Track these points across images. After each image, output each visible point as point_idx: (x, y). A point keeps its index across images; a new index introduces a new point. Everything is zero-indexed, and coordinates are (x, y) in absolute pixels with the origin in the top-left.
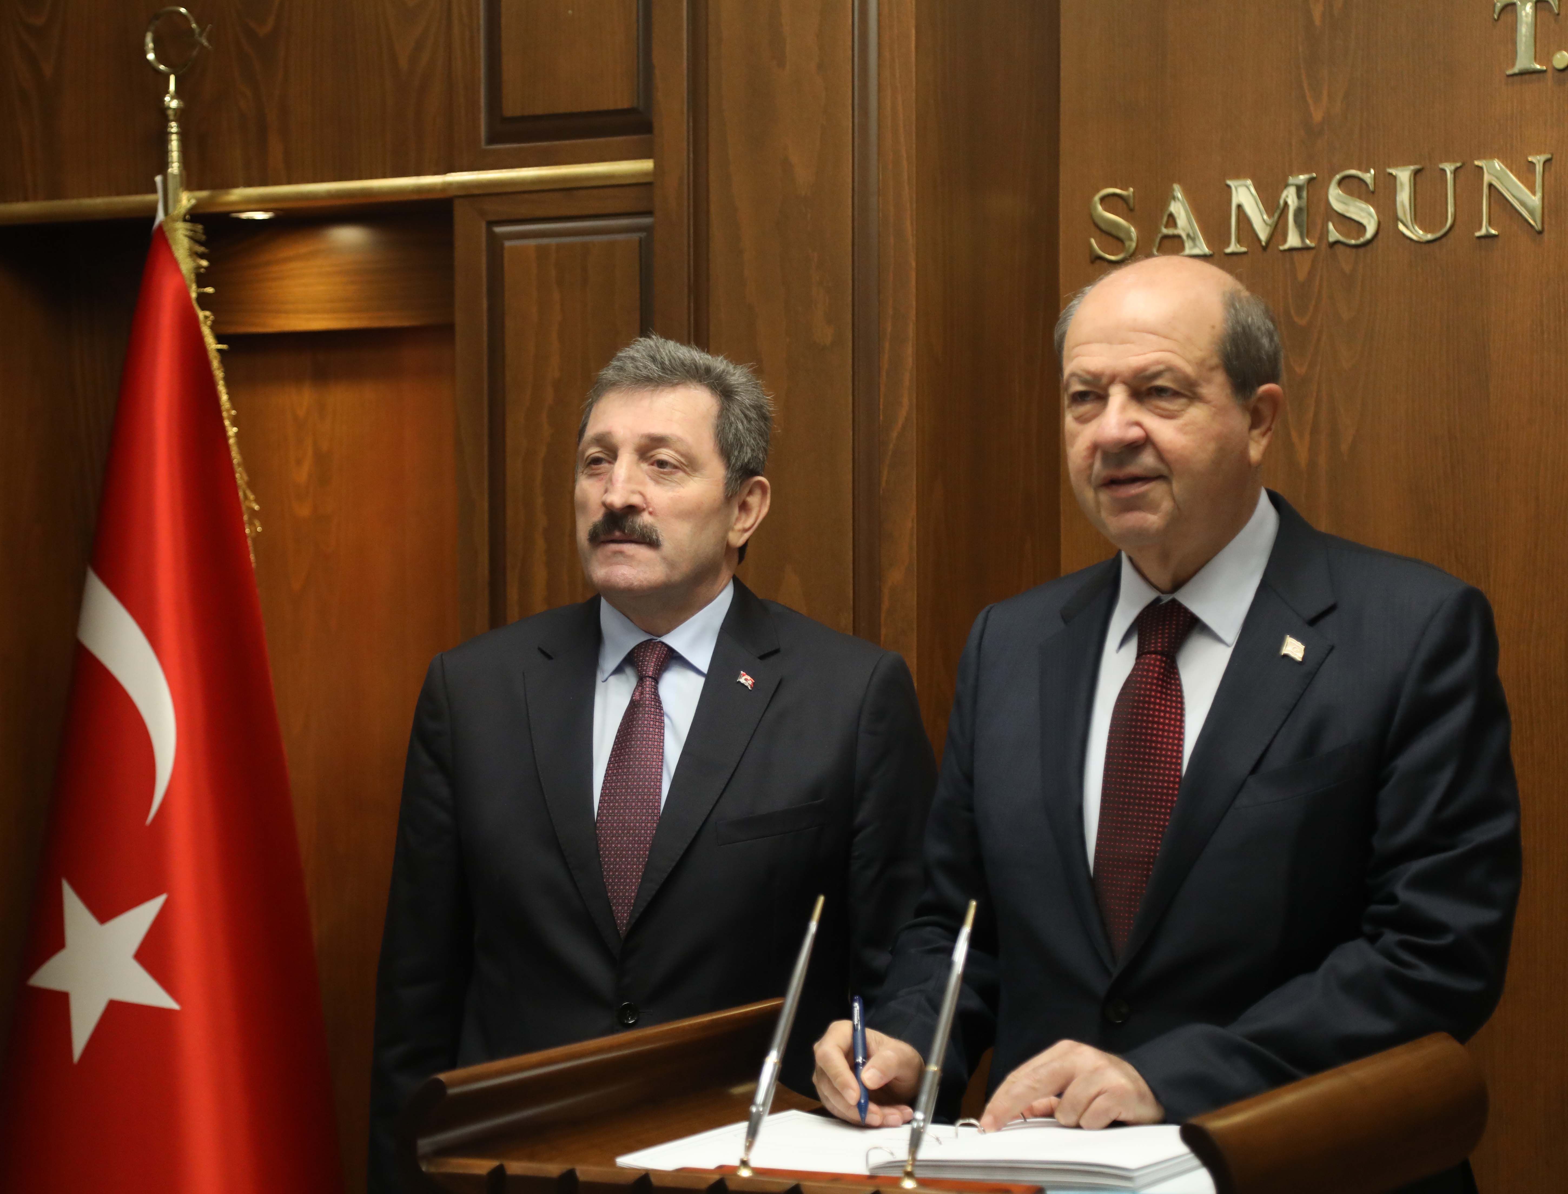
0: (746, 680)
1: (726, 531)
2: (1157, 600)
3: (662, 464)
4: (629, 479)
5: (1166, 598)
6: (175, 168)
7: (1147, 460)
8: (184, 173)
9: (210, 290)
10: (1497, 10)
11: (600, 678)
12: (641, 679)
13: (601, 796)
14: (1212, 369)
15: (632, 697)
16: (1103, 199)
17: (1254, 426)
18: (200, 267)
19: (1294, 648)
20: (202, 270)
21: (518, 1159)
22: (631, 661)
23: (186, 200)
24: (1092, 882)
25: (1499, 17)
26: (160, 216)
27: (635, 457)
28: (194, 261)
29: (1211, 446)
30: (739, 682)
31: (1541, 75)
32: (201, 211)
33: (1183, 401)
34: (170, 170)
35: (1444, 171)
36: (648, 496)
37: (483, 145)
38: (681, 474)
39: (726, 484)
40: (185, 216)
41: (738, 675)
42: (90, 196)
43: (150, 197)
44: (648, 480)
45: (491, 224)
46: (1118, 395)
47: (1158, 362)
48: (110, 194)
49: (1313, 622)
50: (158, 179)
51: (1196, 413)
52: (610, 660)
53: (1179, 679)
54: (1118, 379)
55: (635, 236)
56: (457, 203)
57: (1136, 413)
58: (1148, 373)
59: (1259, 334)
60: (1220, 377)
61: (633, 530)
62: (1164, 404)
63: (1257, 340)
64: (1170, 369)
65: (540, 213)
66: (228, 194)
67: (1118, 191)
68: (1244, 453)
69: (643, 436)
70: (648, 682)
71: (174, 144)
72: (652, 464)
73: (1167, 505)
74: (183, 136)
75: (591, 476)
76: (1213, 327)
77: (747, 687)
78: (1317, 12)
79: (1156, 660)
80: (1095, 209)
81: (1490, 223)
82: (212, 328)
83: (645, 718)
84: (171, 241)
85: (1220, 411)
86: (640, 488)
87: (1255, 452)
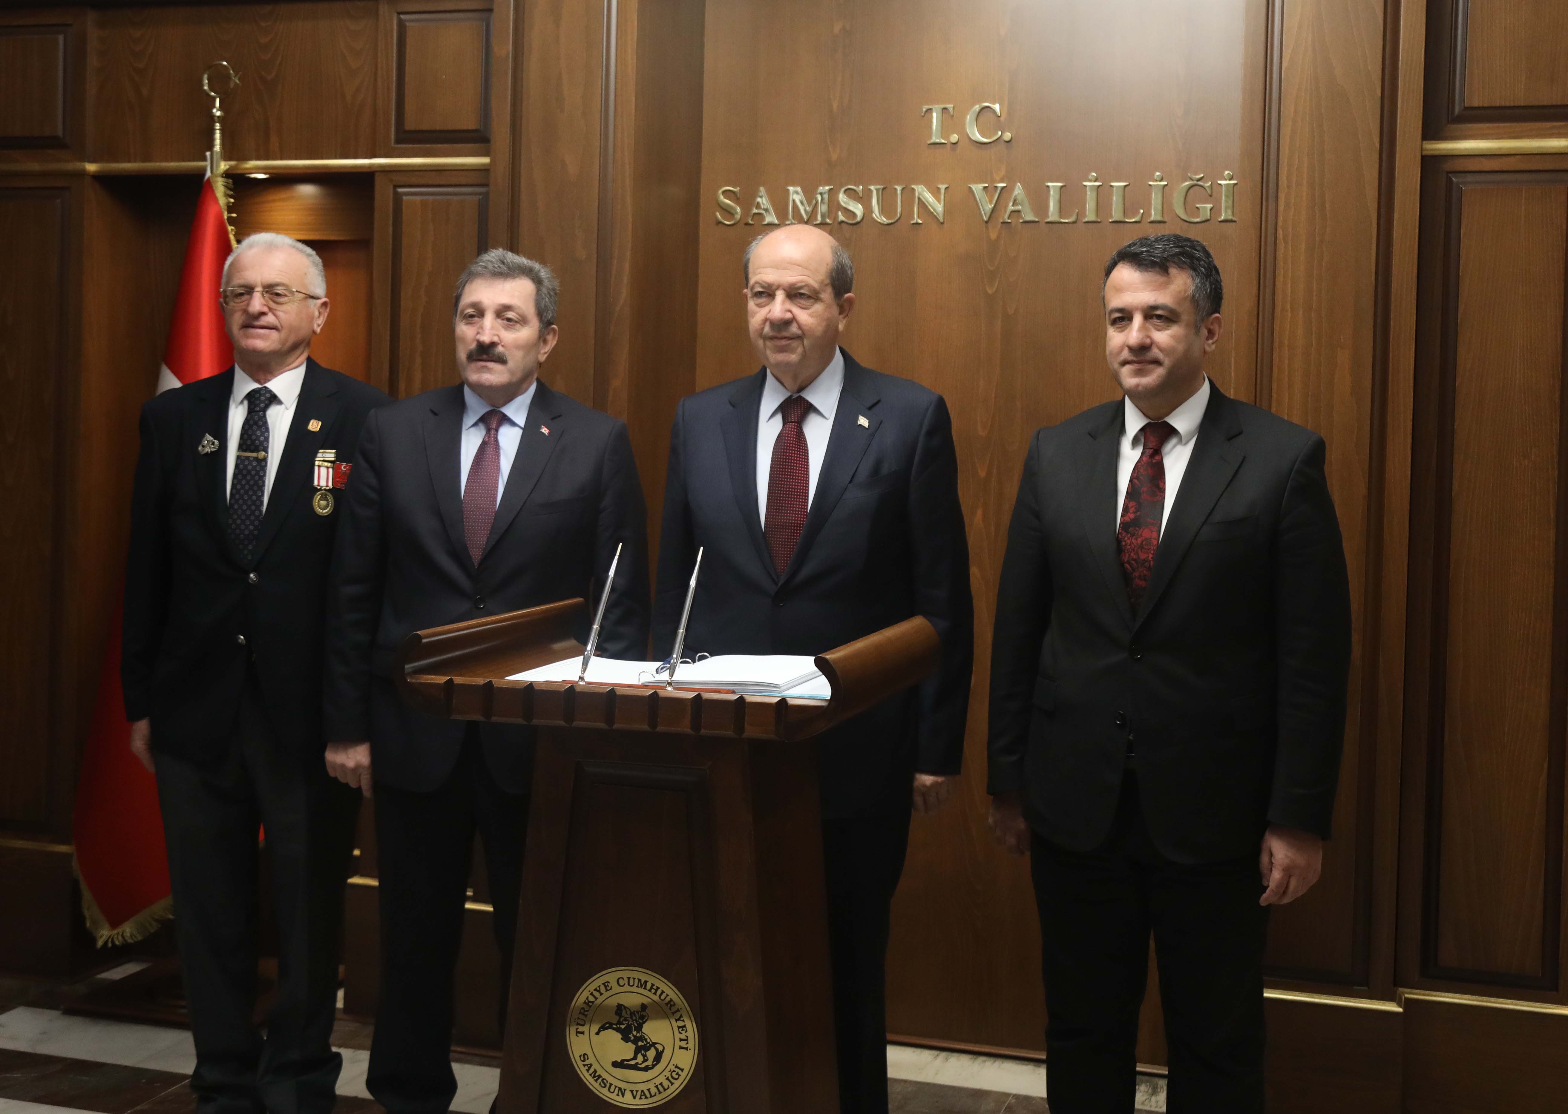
0: (545, 430)
1: (538, 355)
2: (791, 397)
3: (509, 320)
4: (492, 328)
5: (796, 396)
6: (217, 148)
7: (794, 329)
8: (223, 151)
9: (234, 215)
10: (923, 112)
11: (464, 428)
12: (488, 430)
13: (465, 489)
14: (826, 285)
15: (483, 439)
16: (724, 192)
17: (840, 313)
18: (229, 202)
19: (863, 421)
20: (231, 204)
21: (461, 675)
22: (483, 420)
23: (223, 166)
24: (764, 534)
25: (924, 115)
26: (208, 174)
27: (494, 316)
28: (227, 199)
29: (824, 324)
30: (541, 432)
31: (945, 145)
32: (230, 172)
33: (812, 300)
34: (215, 149)
35: (896, 189)
36: (502, 337)
37: (393, 145)
38: (518, 326)
39: (540, 331)
40: (223, 174)
41: (541, 428)
42: (167, 161)
43: (202, 164)
44: (501, 327)
45: (395, 187)
46: (780, 295)
47: (802, 281)
48: (178, 160)
49: (870, 408)
50: (208, 154)
51: (818, 307)
52: (469, 420)
53: (804, 435)
54: (781, 288)
55: (477, 198)
56: (377, 174)
57: (789, 305)
58: (796, 286)
59: (847, 268)
60: (829, 290)
61: (494, 355)
62: (802, 301)
63: (846, 271)
64: (807, 285)
65: (422, 182)
66: (246, 163)
67: (731, 189)
68: (837, 327)
69: (500, 305)
70: (493, 432)
71: (218, 135)
72: (503, 320)
73: (800, 350)
74: (222, 131)
75: (467, 324)
76: (827, 264)
77: (545, 434)
78: (835, 105)
79: (795, 426)
80: (719, 197)
81: (918, 217)
82: (234, 235)
83: (490, 450)
84: (214, 188)
85: (828, 307)
86: (497, 333)
87: (841, 327)
